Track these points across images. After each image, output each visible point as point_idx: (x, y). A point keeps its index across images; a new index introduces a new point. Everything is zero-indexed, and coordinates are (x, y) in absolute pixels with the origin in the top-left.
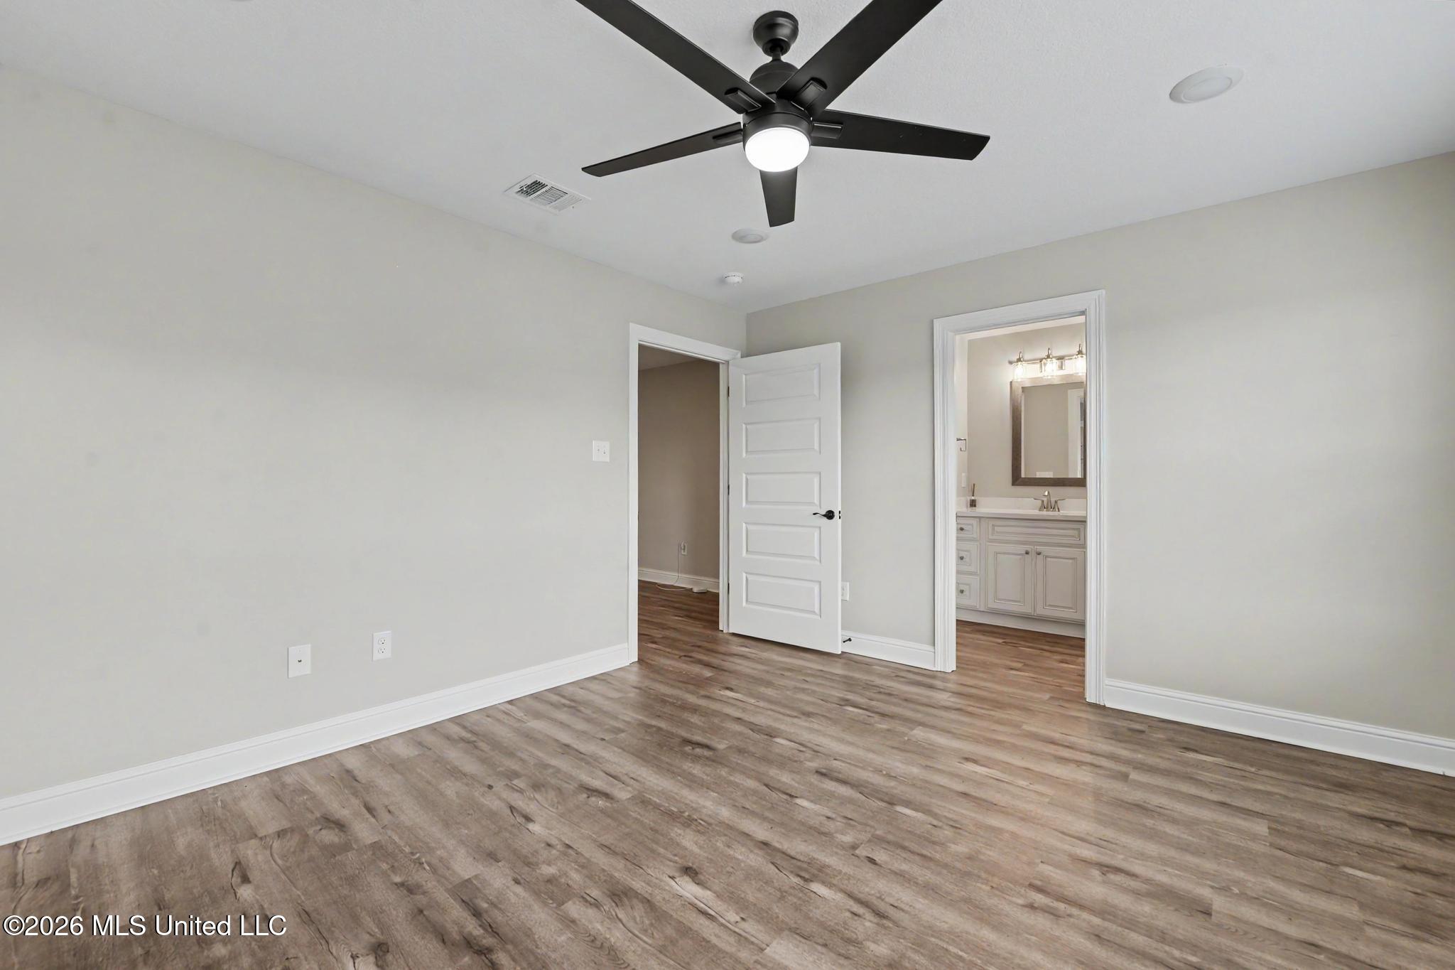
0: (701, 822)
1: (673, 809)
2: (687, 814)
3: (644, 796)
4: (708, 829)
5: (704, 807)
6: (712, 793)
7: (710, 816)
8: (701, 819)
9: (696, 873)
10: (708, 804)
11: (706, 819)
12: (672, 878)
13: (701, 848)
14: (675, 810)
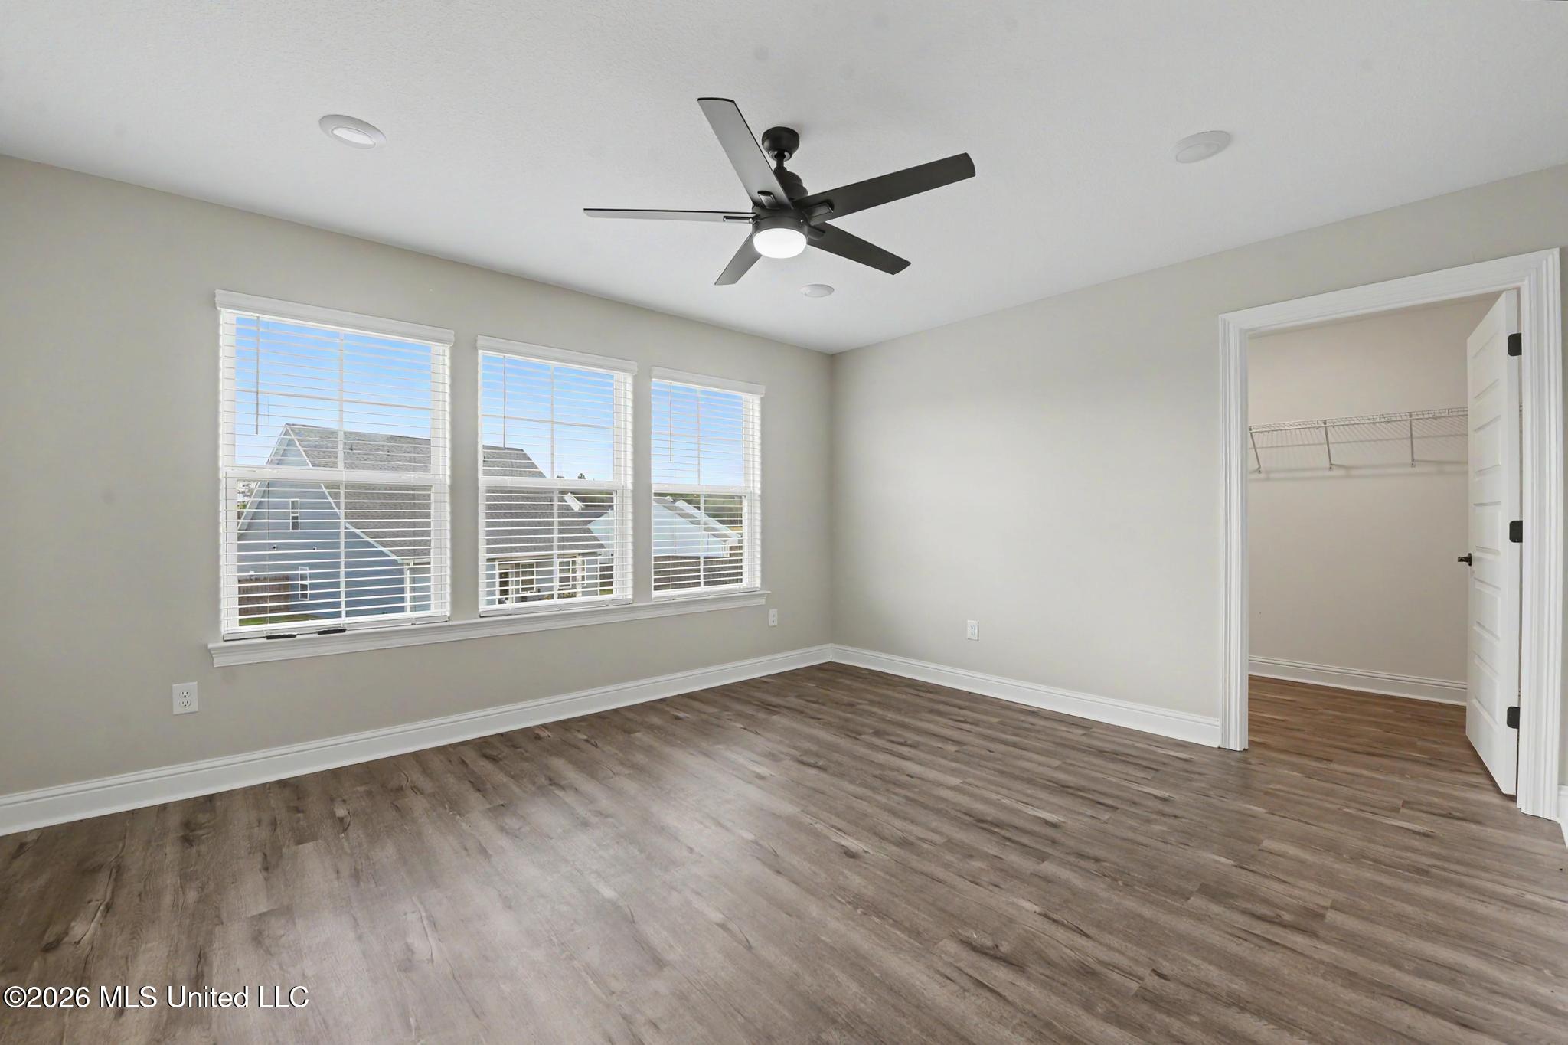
0: (842, 901)
1: (877, 920)
2: (859, 911)
3: (920, 943)
4: (835, 892)
5: (837, 919)
6: (828, 940)
7: (832, 907)
8: (842, 903)
9: (845, 853)
10: (833, 924)
11: (835, 904)
12: (866, 852)
13: (842, 873)
14: (873, 917)
